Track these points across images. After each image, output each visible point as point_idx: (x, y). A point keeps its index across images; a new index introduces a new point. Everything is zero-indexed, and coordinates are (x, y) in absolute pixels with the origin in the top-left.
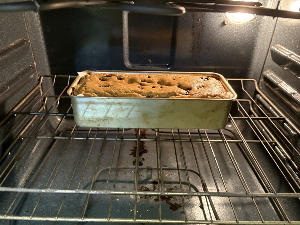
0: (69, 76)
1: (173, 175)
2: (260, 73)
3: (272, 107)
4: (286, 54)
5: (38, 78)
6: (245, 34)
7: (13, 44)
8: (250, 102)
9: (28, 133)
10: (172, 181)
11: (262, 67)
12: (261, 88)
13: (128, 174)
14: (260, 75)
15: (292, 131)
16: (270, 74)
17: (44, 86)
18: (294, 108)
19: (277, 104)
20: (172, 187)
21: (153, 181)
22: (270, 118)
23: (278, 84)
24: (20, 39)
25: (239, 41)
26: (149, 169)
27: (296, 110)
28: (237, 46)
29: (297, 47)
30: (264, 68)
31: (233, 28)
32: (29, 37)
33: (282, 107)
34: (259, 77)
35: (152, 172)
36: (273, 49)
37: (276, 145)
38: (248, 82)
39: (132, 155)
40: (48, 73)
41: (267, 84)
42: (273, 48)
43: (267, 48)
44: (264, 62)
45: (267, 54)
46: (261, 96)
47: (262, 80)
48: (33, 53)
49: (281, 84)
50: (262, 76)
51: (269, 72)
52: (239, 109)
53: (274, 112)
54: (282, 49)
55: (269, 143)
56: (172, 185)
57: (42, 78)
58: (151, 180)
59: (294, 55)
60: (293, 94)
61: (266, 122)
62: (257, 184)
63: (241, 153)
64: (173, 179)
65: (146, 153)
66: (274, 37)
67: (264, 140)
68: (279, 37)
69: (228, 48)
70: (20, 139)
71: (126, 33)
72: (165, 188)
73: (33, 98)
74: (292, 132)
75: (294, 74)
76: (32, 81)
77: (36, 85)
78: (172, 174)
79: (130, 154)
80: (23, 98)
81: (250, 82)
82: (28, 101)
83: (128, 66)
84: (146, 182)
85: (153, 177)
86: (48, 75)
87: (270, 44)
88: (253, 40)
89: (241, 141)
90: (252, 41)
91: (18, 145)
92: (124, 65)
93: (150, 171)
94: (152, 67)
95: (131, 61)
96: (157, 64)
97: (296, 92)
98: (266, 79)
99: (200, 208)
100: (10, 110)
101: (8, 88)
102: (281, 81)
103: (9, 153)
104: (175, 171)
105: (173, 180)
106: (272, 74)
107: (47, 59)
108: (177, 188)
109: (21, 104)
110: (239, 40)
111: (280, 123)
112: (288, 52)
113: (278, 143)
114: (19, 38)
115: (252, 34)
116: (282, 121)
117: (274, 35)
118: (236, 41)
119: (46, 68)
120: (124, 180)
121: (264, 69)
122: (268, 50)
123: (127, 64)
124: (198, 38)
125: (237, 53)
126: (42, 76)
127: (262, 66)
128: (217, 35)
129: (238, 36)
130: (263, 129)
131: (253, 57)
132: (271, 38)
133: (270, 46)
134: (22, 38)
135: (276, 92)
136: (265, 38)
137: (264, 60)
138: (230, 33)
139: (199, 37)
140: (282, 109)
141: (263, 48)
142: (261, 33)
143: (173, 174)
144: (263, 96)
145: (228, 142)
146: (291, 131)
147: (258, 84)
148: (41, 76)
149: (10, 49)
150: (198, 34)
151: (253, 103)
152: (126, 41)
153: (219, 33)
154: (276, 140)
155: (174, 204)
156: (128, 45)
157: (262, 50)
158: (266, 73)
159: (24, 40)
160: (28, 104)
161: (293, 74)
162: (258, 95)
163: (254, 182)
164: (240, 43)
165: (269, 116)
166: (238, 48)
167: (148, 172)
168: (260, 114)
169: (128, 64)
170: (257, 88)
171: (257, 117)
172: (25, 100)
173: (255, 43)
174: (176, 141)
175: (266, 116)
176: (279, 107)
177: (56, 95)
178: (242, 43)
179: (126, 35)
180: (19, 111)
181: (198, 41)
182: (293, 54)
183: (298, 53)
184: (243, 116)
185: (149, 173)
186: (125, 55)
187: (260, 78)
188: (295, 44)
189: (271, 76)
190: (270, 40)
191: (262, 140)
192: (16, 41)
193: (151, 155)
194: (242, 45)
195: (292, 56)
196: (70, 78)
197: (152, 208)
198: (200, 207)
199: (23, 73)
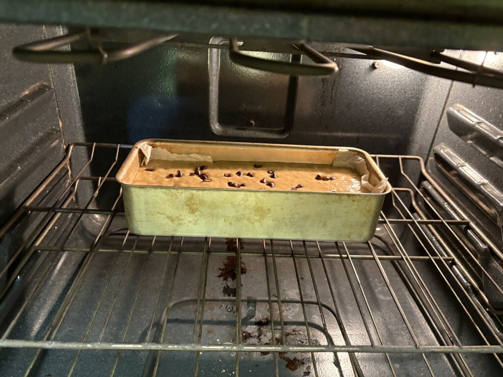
0: (117, 146)
1: (290, 311)
2: (429, 147)
3: (449, 204)
4: (473, 122)
5: (65, 147)
6: (406, 84)
7: (27, 93)
8: (412, 193)
9: (48, 241)
10: (288, 320)
11: (432, 139)
12: (430, 171)
13: (215, 309)
14: (428, 150)
15: (481, 243)
16: (446, 151)
17: (73, 161)
18: (484, 206)
19: (456, 198)
20: (288, 331)
21: (258, 320)
22: (447, 222)
23: (459, 167)
24: (38, 84)
25: (397, 95)
26: (251, 302)
27: (488, 211)
28: (394, 102)
29: (490, 111)
30: (436, 139)
31: (388, 75)
32: (51, 79)
33: (464, 203)
34: (427, 153)
35: (255, 306)
36: (451, 111)
37: (455, 264)
38: (408, 161)
39: (222, 278)
40: (81, 139)
41: (439, 166)
42: (451, 109)
43: (441, 109)
44: (435, 130)
45: (441, 118)
46: (431, 183)
47: (432, 158)
48: (58, 106)
49: (463, 167)
50: (432, 151)
51: (444, 147)
52: (394, 204)
53: (452, 212)
54: (466, 111)
55: (444, 259)
56: (289, 328)
57: (72, 147)
58: (253, 320)
59: (485, 124)
60: (483, 184)
61: (440, 228)
62: (423, 325)
63: (397, 274)
64: (289, 317)
65: (244, 274)
66: (451, 92)
67: (437, 256)
68: (461, 93)
69: (378, 106)
70: (36, 252)
71: (215, 77)
72: (277, 333)
73: (57, 183)
74: (481, 245)
75: (484, 152)
76: (55, 153)
77: (61, 159)
78: (287, 309)
79: (218, 275)
80: (40, 182)
81: (412, 161)
82: (50, 188)
83: (216, 130)
84: (245, 322)
85: (257, 315)
86: (80, 142)
87: (446, 103)
88: (418, 94)
89: (400, 257)
90: (417, 96)
91: (32, 262)
92: (210, 128)
93: (253, 304)
94: (256, 132)
95: (221, 121)
96: (265, 129)
97: (486, 181)
98: (439, 158)
99: (334, 365)
100: (20, 204)
101: (19, 167)
102: (464, 163)
103: (19, 277)
104: (292, 304)
105: (290, 319)
106: (449, 150)
107: (80, 116)
108: (297, 333)
109: (38, 193)
110: (396, 93)
111: (460, 229)
112: (476, 118)
113: (456, 260)
114: (37, 82)
115: (417, 86)
116: (464, 226)
117: (452, 88)
118: (391, 95)
119: (78, 131)
120: (210, 319)
121: (435, 142)
122: (443, 111)
123: (214, 126)
124: (332, 89)
125: (393, 114)
126: (71, 145)
127: (432, 136)
128: (363, 84)
129: (396, 87)
130: (433, 238)
131: (417, 121)
132: (447, 93)
133: (445, 105)
134: (42, 81)
135: (454, 178)
136: (437, 92)
137: (435, 127)
138: (383, 81)
139: (333, 86)
140: (464, 206)
141: (435, 109)
142: (432, 84)
143: (290, 309)
144: (433, 184)
145: (380, 259)
146: (479, 243)
147: (426, 164)
148: (70, 143)
149: (22, 102)
150: (333, 82)
151: (416, 193)
152: (214, 89)
153: (366, 81)
154: (453, 256)
155: (292, 359)
156: (217, 95)
157: (431, 111)
158: (439, 148)
159: (45, 86)
160: (49, 192)
161: (482, 154)
162: (425, 183)
163: (418, 322)
164: (398, 98)
165: (444, 219)
166: (394, 106)
167: (248, 306)
168: (430, 214)
169: (216, 127)
170: (424, 171)
171: (425, 220)
172: (44, 186)
173: (421, 99)
174: (296, 257)
175: (439, 219)
176: (459, 203)
177: (92, 175)
178: (401, 99)
179: (215, 79)
180: (34, 206)
181: (331, 93)
182: (483, 122)
183: (491, 121)
184: (403, 219)
185: (251, 308)
186: (212, 113)
187: (428, 155)
188: (487, 106)
189: (448, 153)
190: (446, 96)
191: (432, 256)
192: (32, 87)
193: (252, 277)
194: (401, 102)
195: (483, 125)
196: (120, 148)
197: (257, 366)
198: (334, 363)
199: (42, 141)
